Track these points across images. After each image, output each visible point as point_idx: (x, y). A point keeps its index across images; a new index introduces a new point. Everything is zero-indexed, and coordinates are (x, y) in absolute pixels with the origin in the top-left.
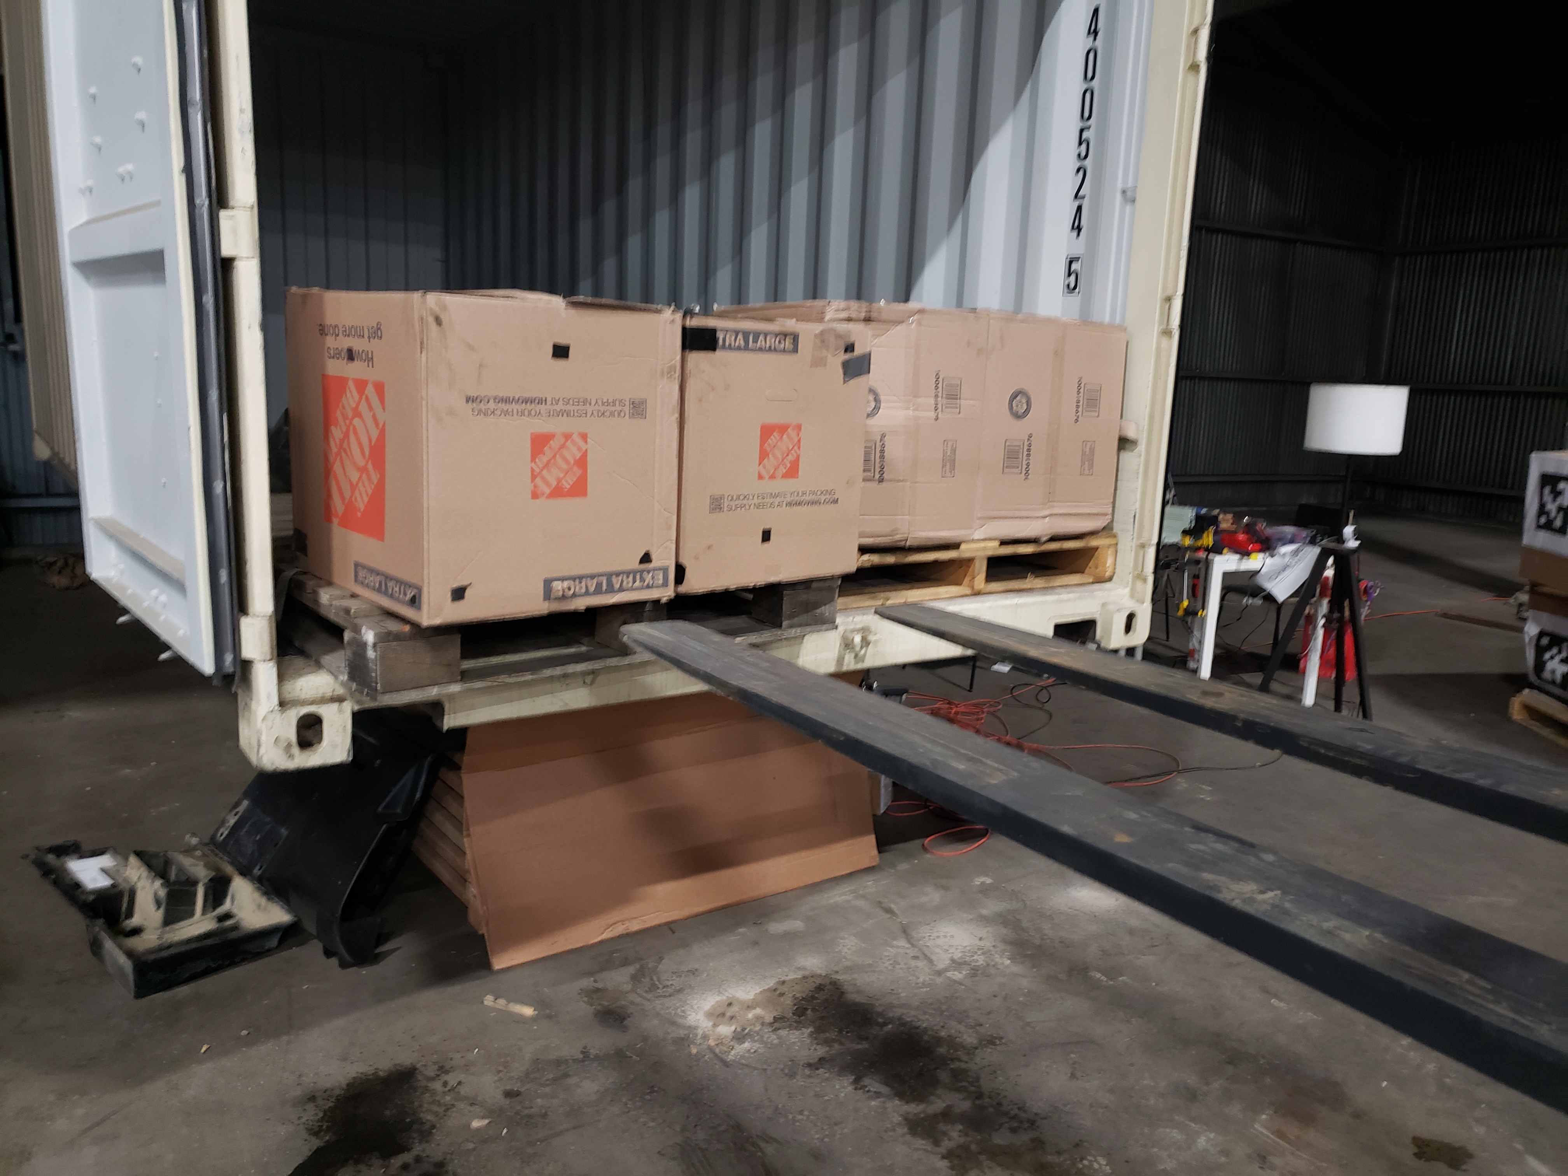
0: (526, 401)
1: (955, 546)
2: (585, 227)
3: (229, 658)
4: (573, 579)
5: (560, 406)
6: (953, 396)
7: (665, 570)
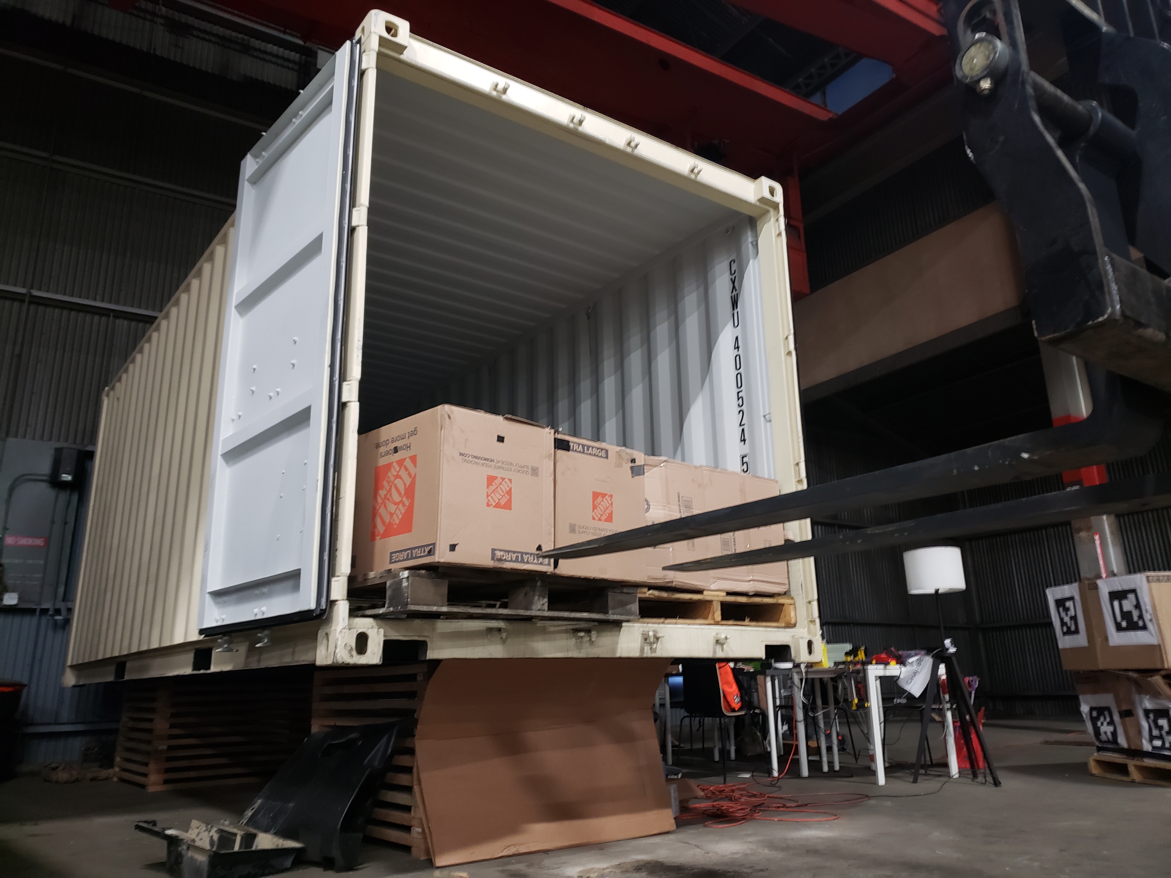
0: (486, 459)
1: (700, 592)
3: (324, 600)
4: (506, 551)
5: (500, 464)
6: (688, 507)
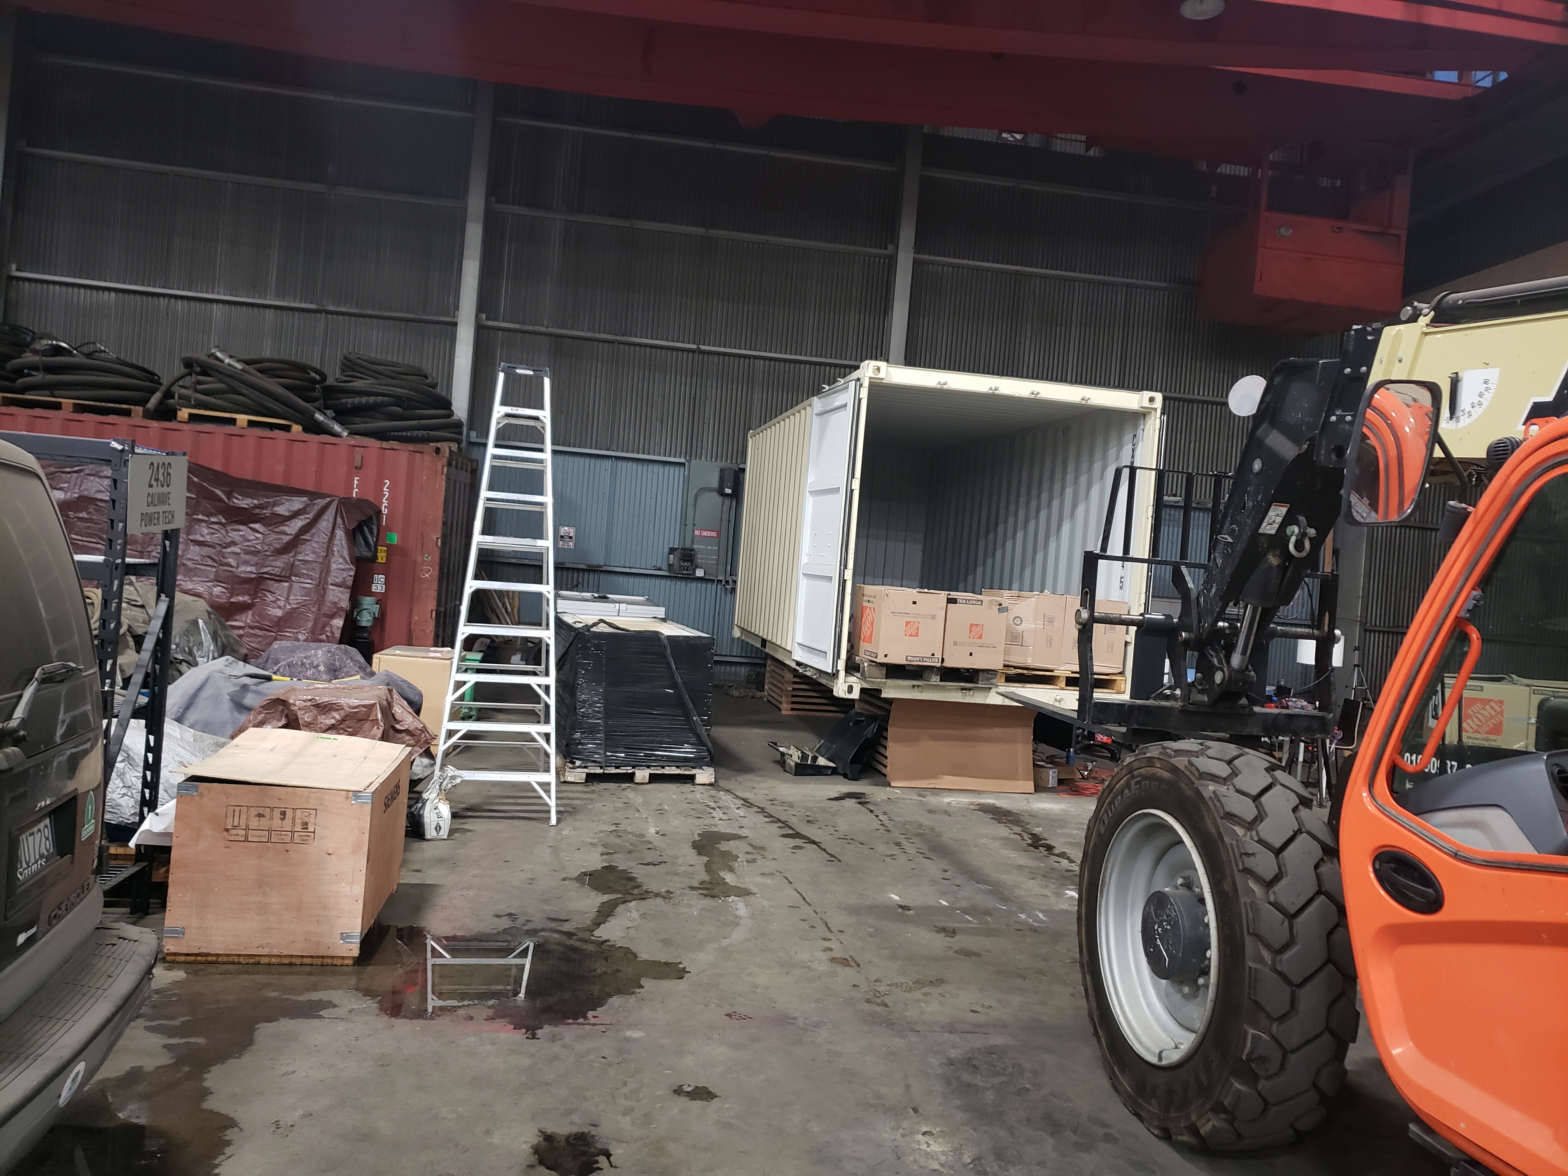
0: (905, 613)
1: (1052, 671)
2: (982, 543)
3: (835, 671)
4: (914, 657)
5: (913, 616)
6: (1051, 621)
7: (938, 658)
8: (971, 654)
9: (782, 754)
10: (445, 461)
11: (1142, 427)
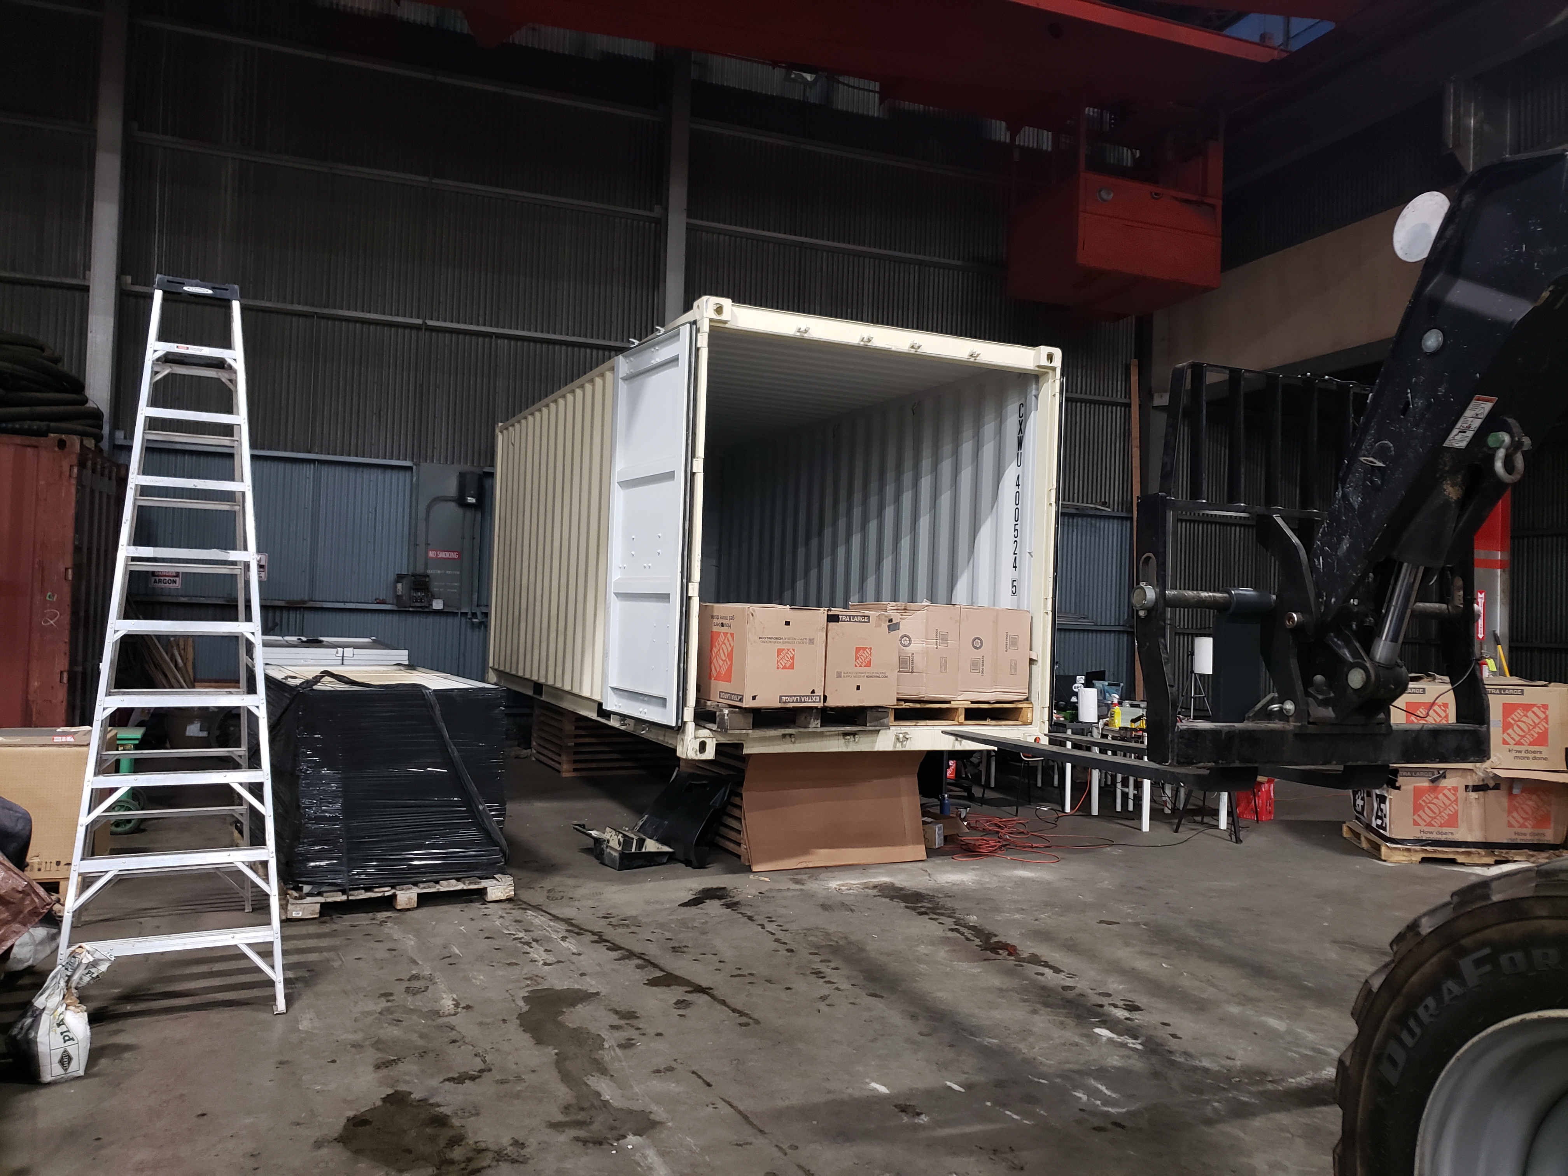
0: (776, 638)
1: (948, 702)
2: (801, 552)
3: (680, 721)
5: (786, 640)
6: (945, 639)
7: (820, 696)
8: (858, 688)
9: (598, 841)
10: (74, 459)
11: (1034, 392)
